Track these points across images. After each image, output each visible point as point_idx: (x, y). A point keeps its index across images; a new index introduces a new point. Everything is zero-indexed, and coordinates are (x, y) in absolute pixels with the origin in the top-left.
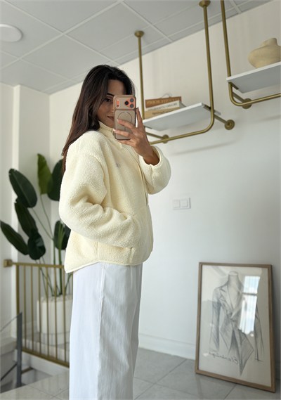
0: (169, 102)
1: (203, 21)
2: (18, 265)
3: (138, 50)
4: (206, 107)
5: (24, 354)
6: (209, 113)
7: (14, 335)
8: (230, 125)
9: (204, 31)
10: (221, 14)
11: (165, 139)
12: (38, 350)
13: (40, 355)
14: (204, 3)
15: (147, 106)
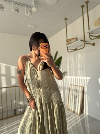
0: (73, 39)
1: (82, 13)
3: (65, 25)
14: (82, 6)
15: (67, 41)
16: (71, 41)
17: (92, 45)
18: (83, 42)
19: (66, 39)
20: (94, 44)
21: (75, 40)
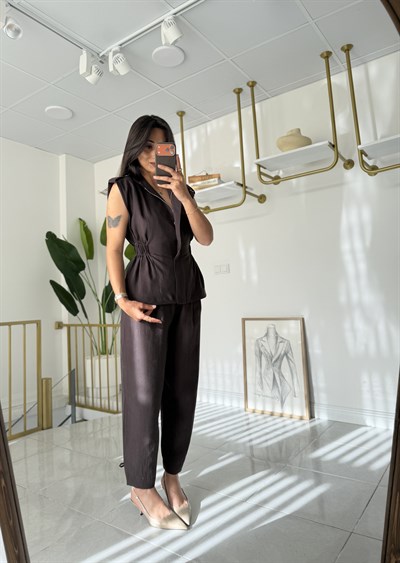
0: (208, 179)
2: (69, 327)
4: (238, 184)
5: (77, 408)
6: (241, 189)
7: (66, 392)
8: (262, 199)
9: (237, 113)
11: (206, 209)
12: (91, 404)
13: (93, 408)
14: (237, 91)
17: (256, 200)
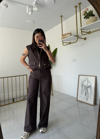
1: (75, 12)
9: (75, 14)
10: (79, 9)
11: (70, 43)
14: (76, 7)
15: (62, 36)
16: (66, 36)
17: (84, 39)
18: (76, 37)
19: (62, 34)
20: (85, 39)
21: (69, 35)
